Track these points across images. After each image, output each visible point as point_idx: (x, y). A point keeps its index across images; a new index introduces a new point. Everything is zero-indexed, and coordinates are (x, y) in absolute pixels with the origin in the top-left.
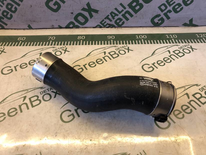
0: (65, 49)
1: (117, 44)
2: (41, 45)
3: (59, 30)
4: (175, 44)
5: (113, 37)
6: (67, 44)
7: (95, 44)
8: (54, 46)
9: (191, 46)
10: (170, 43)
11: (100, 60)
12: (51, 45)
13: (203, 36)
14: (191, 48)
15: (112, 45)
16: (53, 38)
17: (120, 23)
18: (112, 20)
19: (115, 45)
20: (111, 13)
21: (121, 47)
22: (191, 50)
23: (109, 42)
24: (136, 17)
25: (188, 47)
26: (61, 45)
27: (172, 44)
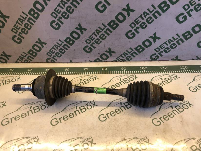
0: (95, 77)
1: (128, 73)
2: (80, 74)
3: (90, 63)
4: (166, 74)
5: (125, 69)
6: (96, 74)
7: (114, 73)
8: (88, 75)
9: (176, 75)
10: (162, 73)
11: (118, 84)
12: (87, 74)
13: (185, 68)
14: (176, 76)
15: (125, 74)
16: (87, 69)
17: (130, 59)
18: (124, 57)
19: (127, 74)
20: (124, 53)
21: (131, 76)
22: (176, 78)
23: (123, 72)
24: (140, 55)
25: (174, 76)
26: (92, 74)
27: (164, 74)
